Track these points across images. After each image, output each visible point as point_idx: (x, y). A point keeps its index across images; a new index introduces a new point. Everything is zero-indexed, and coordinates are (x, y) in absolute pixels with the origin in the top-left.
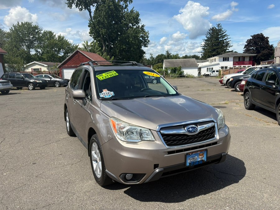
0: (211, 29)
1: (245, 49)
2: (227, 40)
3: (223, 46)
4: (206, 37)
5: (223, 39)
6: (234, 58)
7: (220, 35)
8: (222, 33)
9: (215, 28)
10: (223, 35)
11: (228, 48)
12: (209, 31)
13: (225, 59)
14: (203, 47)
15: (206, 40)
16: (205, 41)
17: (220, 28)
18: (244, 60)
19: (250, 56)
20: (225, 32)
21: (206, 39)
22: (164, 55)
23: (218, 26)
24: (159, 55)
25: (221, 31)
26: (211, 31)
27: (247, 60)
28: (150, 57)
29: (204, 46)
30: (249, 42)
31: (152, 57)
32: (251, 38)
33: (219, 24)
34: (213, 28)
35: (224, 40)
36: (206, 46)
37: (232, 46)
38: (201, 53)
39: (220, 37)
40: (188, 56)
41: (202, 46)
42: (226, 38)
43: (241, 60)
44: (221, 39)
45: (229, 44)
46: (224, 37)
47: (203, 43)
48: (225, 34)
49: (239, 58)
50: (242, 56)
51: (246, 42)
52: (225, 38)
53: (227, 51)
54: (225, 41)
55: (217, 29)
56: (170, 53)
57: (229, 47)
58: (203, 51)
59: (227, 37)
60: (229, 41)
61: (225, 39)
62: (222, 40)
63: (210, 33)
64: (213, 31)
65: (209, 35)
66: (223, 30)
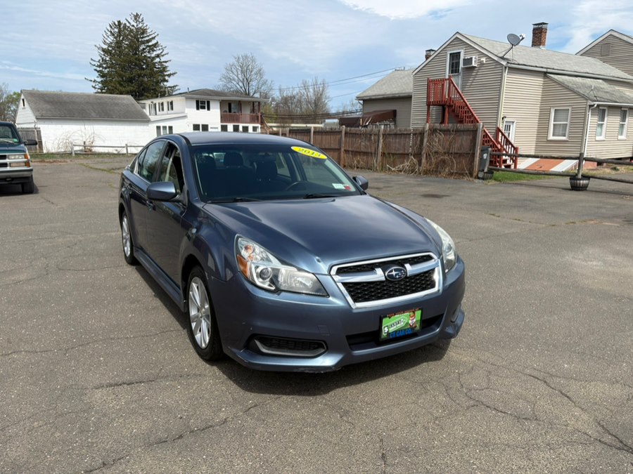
0: (115, 24)
2: (163, 59)
4: (105, 43)
5: (153, 55)
6: (222, 103)
7: (143, 43)
8: (147, 38)
9: (129, 23)
10: (150, 44)
11: (167, 78)
12: (109, 28)
13: (202, 104)
14: (98, 69)
15: (104, 50)
16: (102, 53)
17: (140, 25)
20: (154, 38)
21: (105, 47)
23: (136, 19)
25: (143, 33)
26: (116, 30)
27: (246, 111)
29: (99, 66)
33: (137, 15)
34: (119, 22)
35: (154, 58)
37: (173, 74)
38: (93, 85)
39: (144, 49)
41: (93, 63)
42: (158, 52)
43: (234, 110)
44: (147, 54)
45: (168, 69)
46: (154, 51)
48: (153, 42)
49: (230, 104)
52: (155, 53)
53: (165, 83)
54: (157, 60)
55: (133, 26)
57: (169, 75)
58: (100, 79)
59: (161, 51)
60: (166, 62)
61: (158, 56)
62: (149, 57)
63: (112, 34)
64: (120, 28)
65: (112, 38)
66: (149, 31)
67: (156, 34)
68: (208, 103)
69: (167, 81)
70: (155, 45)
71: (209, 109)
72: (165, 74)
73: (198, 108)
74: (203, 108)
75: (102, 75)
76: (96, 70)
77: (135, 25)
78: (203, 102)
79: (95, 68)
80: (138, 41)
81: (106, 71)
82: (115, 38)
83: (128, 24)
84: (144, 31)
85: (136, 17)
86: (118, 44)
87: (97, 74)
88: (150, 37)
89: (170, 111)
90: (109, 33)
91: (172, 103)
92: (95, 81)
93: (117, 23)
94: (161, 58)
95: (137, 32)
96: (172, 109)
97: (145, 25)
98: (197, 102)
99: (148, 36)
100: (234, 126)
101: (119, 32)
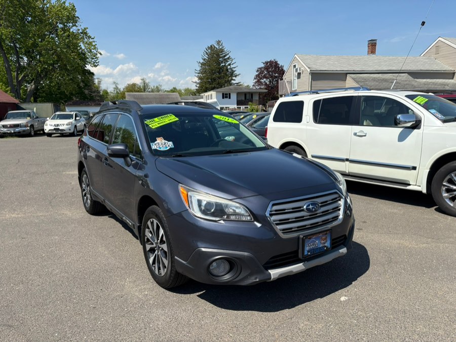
0: (209, 47)
1: (255, 80)
2: (232, 66)
3: (227, 75)
4: (203, 59)
7: (222, 57)
8: (224, 55)
10: (226, 58)
11: (234, 78)
12: (205, 50)
13: (226, 96)
15: (202, 64)
16: (200, 65)
17: (221, 47)
19: (260, 93)
20: (228, 54)
21: (202, 61)
22: (138, 85)
23: (218, 44)
24: (129, 85)
25: (222, 52)
26: (209, 51)
28: (114, 88)
29: (199, 73)
30: (260, 71)
31: (116, 88)
32: (263, 65)
34: (211, 46)
35: (227, 66)
36: (203, 74)
38: (195, 84)
39: (222, 61)
40: (177, 88)
41: (196, 72)
42: (230, 62)
43: (247, 96)
44: (223, 64)
45: (235, 72)
46: (227, 62)
47: (199, 68)
49: (245, 94)
50: (249, 93)
51: (258, 71)
52: (228, 63)
53: (233, 81)
54: (229, 67)
55: (216, 48)
56: (147, 81)
57: (236, 76)
58: (198, 81)
60: (234, 68)
61: (230, 65)
62: (225, 66)
63: (207, 53)
64: (211, 50)
65: (207, 56)
66: (225, 50)
67: (229, 52)
68: (230, 94)
69: (235, 80)
70: (228, 58)
71: (230, 98)
72: (234, 75)
73: (223, 98)
75: (200, 78)
77: (218, 47)
79: (197, 75)
80: (219, 57)
81: (202, 76)
82: (209, 56)
84: (222, 51)
85: (219, 42)
86: (209, 60)
90: (205, 53)
92: (196, 82)
94: (231, 66)
95: (219, 51)
97: (223, 47)
99: (225, 53)
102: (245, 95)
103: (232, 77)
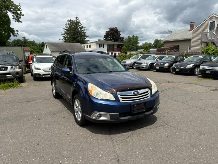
2: (85, 31)
3: (82, 36)
4: (66, 27)
5: (81, 30)
6: (108, 45)
8: (80, 25)
10: (80, 26)
11: (86, 38)
12: (67, 22)
14: (64, 36)
15: (65, 29)
17: (77, 21)
18: (113, 48)
19: (118, 44)
20: (82, 25)
23: (76, 19)
25: (78, 23)
26: (70, 22)
27: (116, 47)
29: (64, 35)
30: (107, 33)
33: (77, 17)
34: (71, 20)
35: (81, 31)
36: (66, 35)
37: (88, 36)
39: (78, 28)
42: (83, 29)
43: (111, 47)
44: (80, 30)
45: (86, 35)
46: (81, 29)
47: (63, 32)
48: (82, 26)
54: (83, 32)
57: (86, 37)
58: (64, 39)
60: (85, 32)
61: (83, 30)
63: (68, 24)
65: (68, 25)
66: (80, 22)
67: (82, 23)
68: (103, 45)
70: (83, 27)
72: (85, 36)
73: (100, 47)
74: (102, 47)
75: (65, 37)
76: (63, 36)
77: (76, 20)
78: (102, 45)
80: (77, 26)
81: (66, 36)
82: (69, 25)
83: (74, 20)
85: (77, 18)
86: (70, 27)
87: (63, 37)
88: (81, 24)
89: (91, 48)
90: (67, 24)
91: (91, 45)
92: (63, 40)
93: (70, 20)
95: (76, 23)
96: (91, 47)
97: (79, 20)
98: (100, 45)
99: (80, 24)
100: (112, 53)
101: (71, 23)
102: (110, 45)
103: (85, 37)
